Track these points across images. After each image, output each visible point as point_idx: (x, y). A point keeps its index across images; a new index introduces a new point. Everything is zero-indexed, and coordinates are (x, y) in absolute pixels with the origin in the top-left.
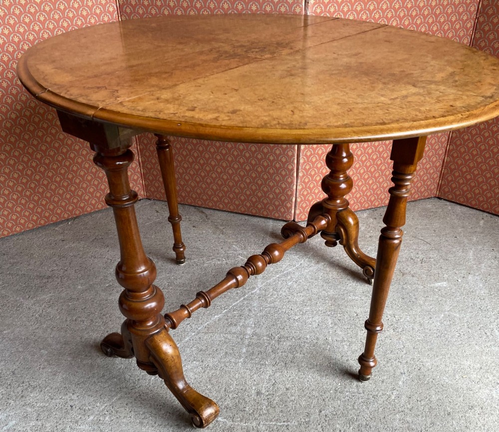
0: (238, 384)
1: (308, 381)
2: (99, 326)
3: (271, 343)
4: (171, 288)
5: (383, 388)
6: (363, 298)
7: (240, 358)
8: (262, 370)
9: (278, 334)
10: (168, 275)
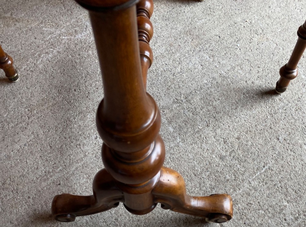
0: (199, 162)
1: (245, 120)
2: (14, 198)
3: (185, 107)
4: (35, 112)
5: (297, 89)
6: (208, 18)
7: (176, 139)
8: (203, 136)
9: (181, 95)
10: (16, 100)
